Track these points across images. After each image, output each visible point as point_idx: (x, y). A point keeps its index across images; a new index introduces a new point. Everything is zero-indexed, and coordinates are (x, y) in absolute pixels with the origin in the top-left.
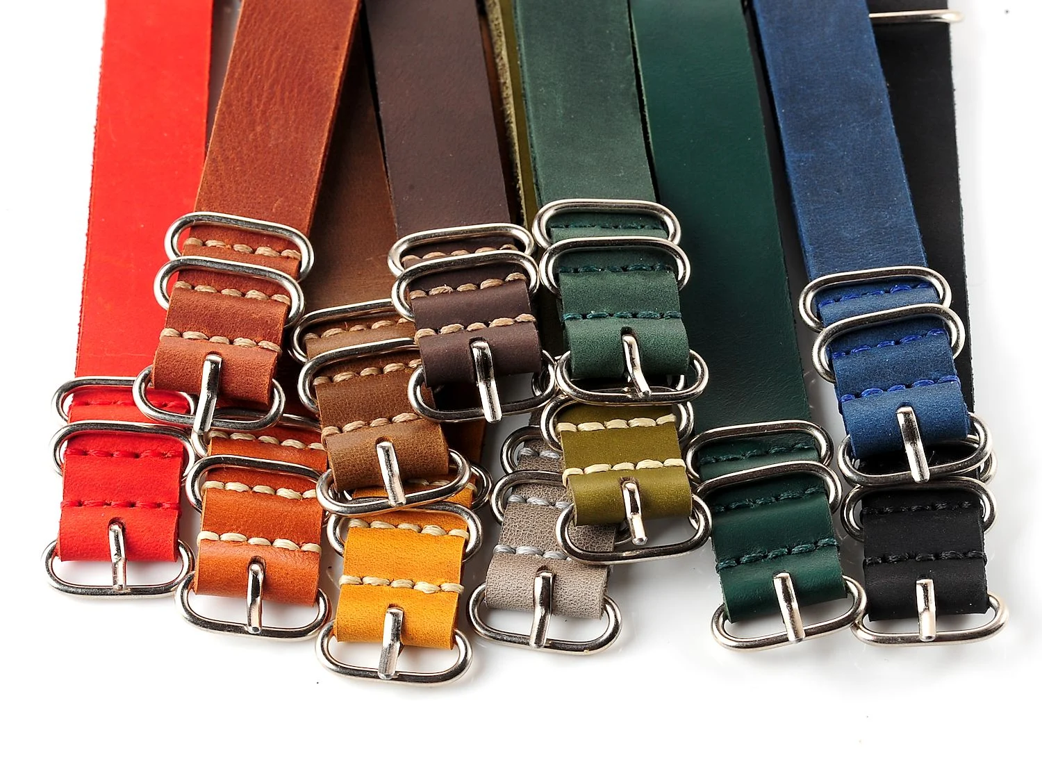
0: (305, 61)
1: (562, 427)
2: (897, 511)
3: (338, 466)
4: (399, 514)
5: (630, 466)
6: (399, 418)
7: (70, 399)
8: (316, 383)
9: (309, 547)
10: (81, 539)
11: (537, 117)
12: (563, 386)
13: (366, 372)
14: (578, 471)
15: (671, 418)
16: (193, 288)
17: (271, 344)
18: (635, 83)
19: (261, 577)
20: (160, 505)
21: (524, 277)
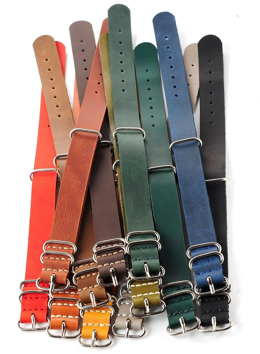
0: (74, 202)
1: (132, 286)
2: (209, 301)
3: (81, 298)
4: (96, 308)
5: (147, 294)
6: (95, 286)
7: (23, 285)
8: (77, 279)
9: (76, 317)
10: (25, 318)
11: (127, 212)
12: (131, 277)
13: (88, 276)
14: (135, 296)
15: (157, 282)
16: (49, 258)
17: (66, 270)
18: (150, 202)
19: (65, 325)
20: (43, 309)
21: (123, 251)
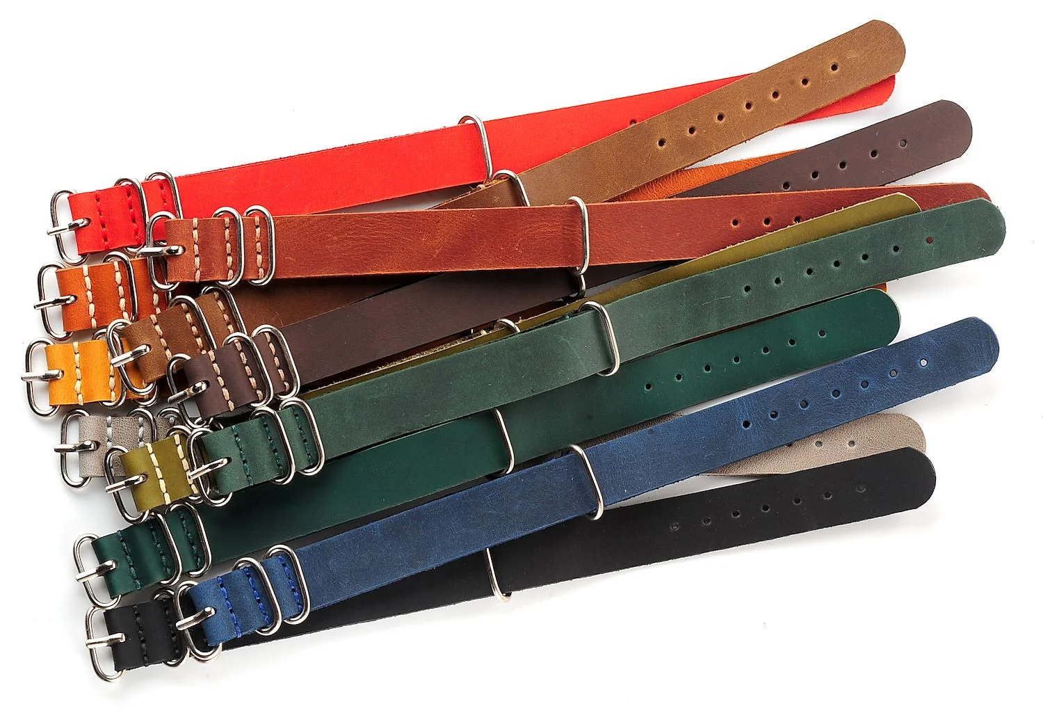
0: (384, 252)
1: (177, 437)
2: (167, 617)
5: (160, 477)
7: (162, 178)
8: (182, 304)
9: (93, 322)
10: (79, 205)
13: (194, 329)
14: (151, 450)
15: (195, 491)
16: (227, 228)
17: (199, 277)
19: (68, 302)
20: (106, 240)
21: (260, 399)
